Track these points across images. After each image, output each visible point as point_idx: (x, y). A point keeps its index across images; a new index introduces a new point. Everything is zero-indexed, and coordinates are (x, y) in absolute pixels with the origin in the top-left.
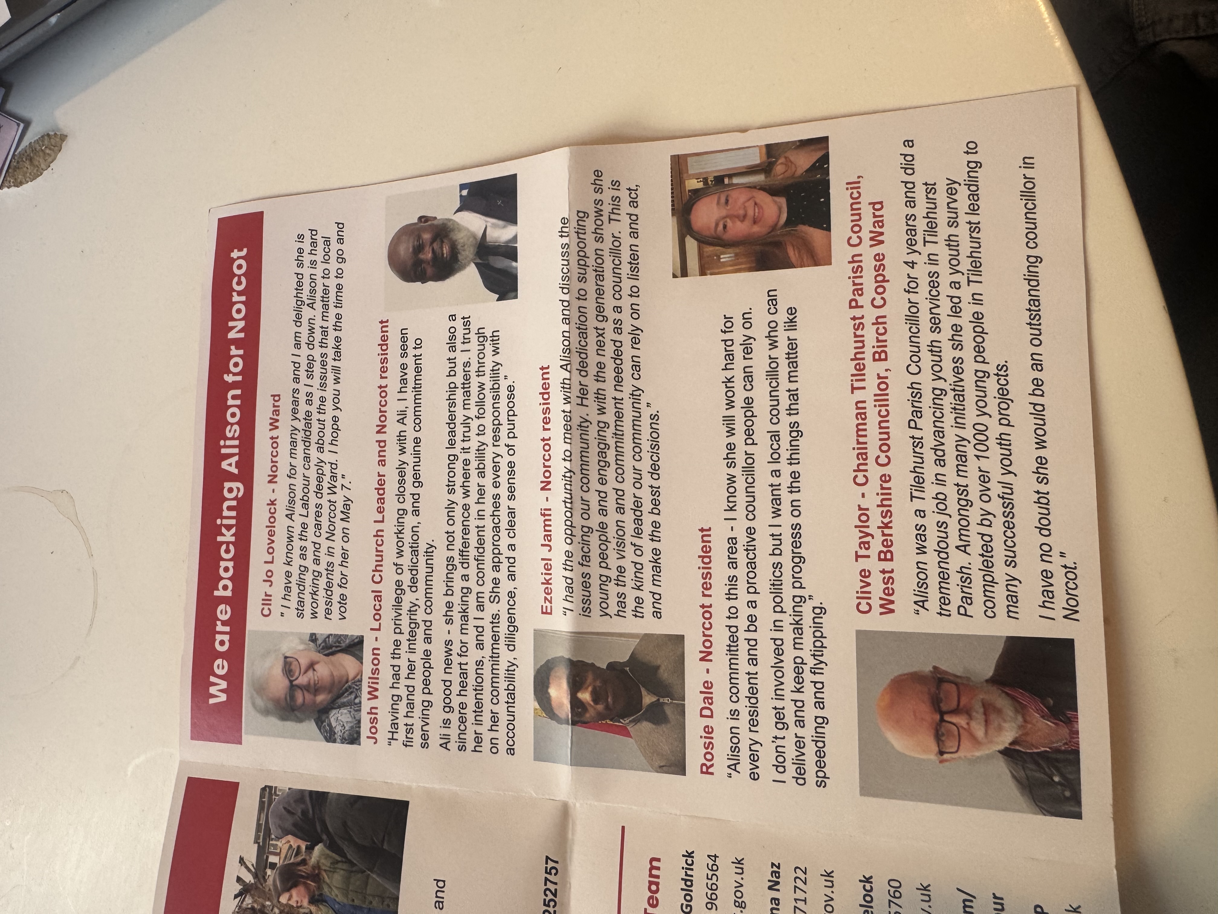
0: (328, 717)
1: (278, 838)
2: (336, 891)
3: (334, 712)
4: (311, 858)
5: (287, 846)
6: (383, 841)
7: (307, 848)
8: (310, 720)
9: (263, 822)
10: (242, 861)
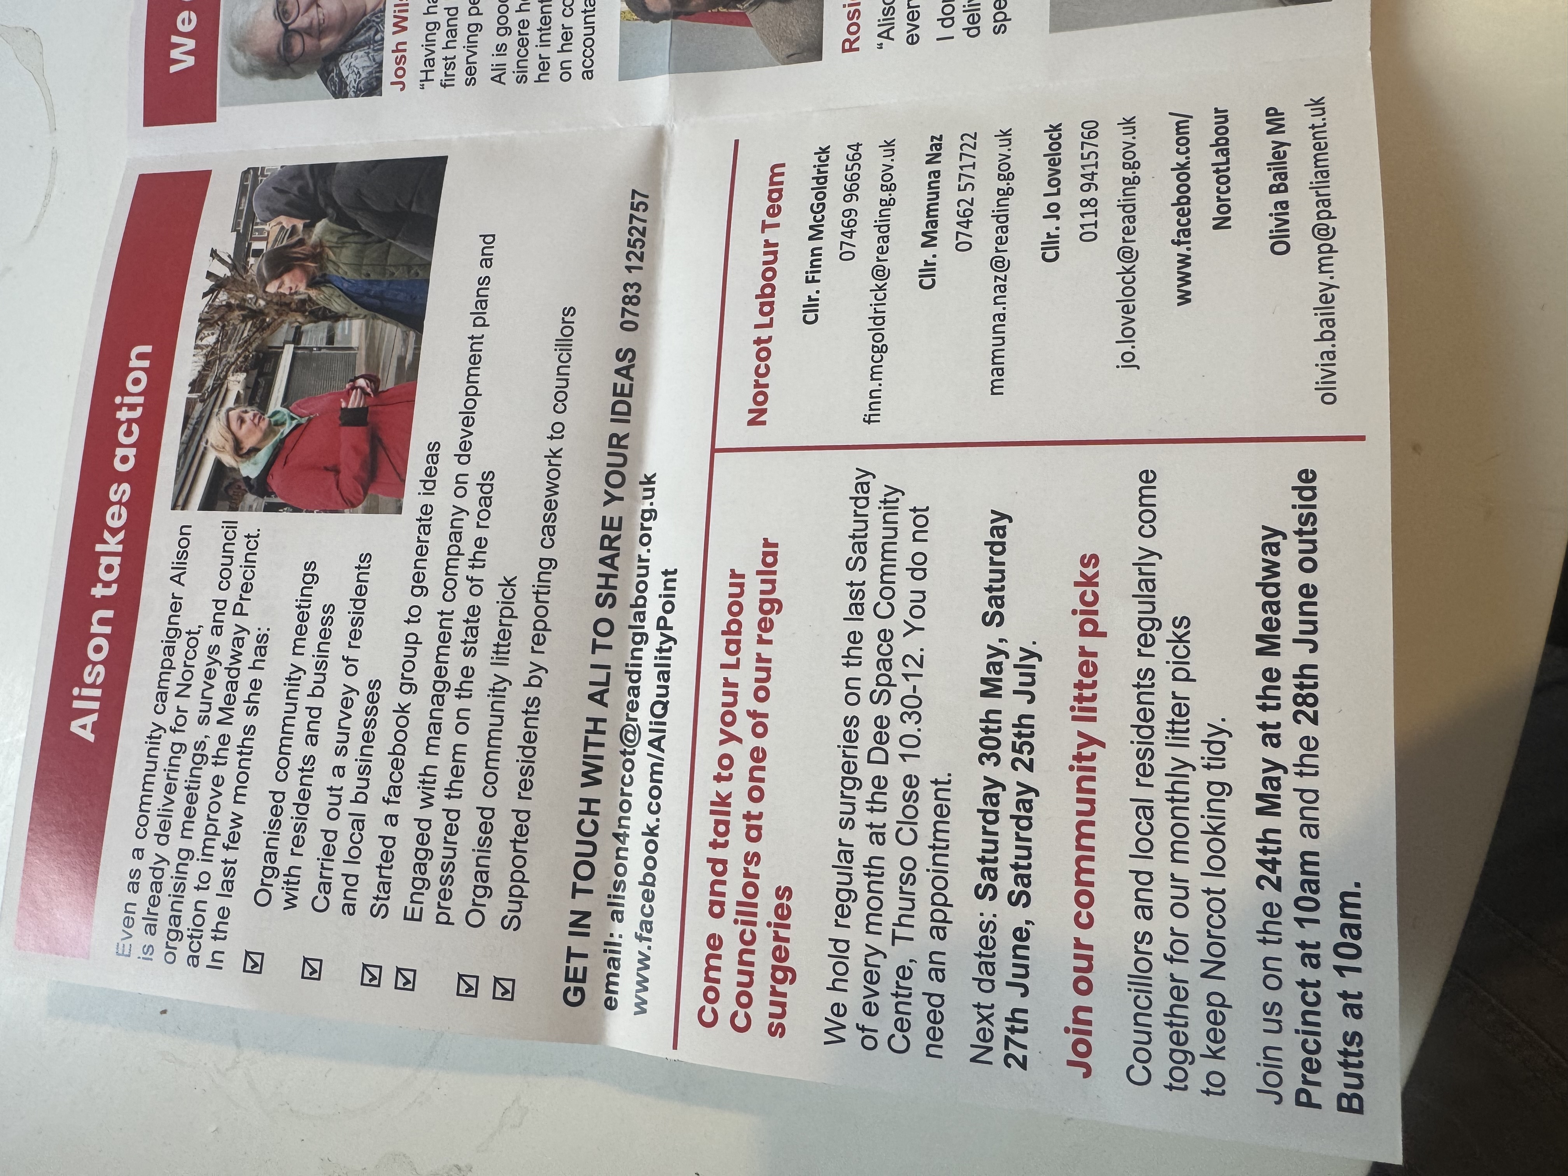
0: (337, 65)
1: (265, 222)
2: (345, 268)
3: (346, 56)
4: (310, 237)
5: (278, 227)
6: (411, 202)
7: (305, 226)
8: (311, 73)
9: (244, 207)
10: (214, 254)
